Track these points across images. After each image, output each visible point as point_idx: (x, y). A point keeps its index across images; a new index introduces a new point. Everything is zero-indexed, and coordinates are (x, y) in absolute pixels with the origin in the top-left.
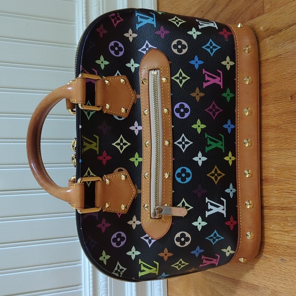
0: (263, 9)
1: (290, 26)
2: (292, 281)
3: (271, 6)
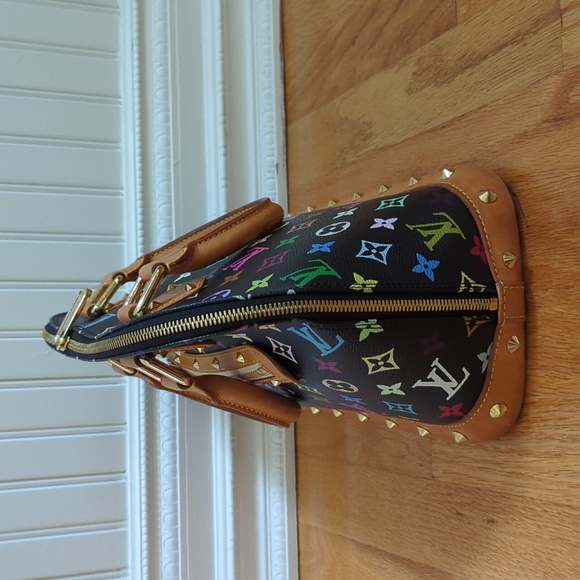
0: (456, 15)
1: (501, 47)
2: (509, 564)
3: (468, 8)
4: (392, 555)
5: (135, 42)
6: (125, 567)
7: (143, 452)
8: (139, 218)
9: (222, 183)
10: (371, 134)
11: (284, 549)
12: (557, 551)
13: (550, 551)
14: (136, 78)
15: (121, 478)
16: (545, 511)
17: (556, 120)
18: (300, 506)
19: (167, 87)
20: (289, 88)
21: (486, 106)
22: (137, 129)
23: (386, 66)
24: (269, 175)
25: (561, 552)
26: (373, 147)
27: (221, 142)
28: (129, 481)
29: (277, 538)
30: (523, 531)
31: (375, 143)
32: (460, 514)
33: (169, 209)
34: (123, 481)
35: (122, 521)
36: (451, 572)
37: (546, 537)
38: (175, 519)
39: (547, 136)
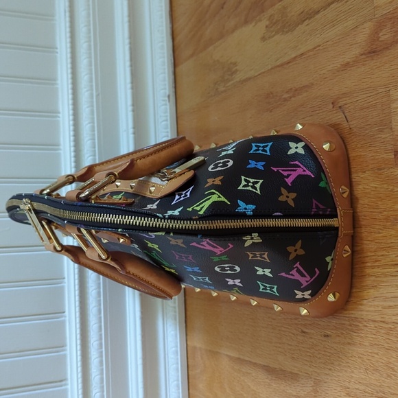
1: (330, 4)
2: (340, 365)
4: (255, 363)
5: (67, 9)
6: (66, 379)
7: (77, 298)
8: (72, 133)
9: (130, 108)
10: (237, 71)
11: (177, 363)
12: (374, 353)
13: (370, 354)
14: (68, 35)
15: (62, 317)
16: (366, 326)
17: (370, 53)
18: (188, 333)
19: (90, 41)
20: (176, 42)
21: (319, 46)
22: (70, 71)
23: (246, 22)
24: (164, 103)
25: (377, 354)
26: (238, 80)
27: (129, 80)
28: (67, 318)
29: (172, 356)
30: (350, 341)
31: (239, 77)
32: (304, 332)
33: (93, 127)
34: (63, 319)
35: (63, 346)
36: (298, 373)
37: (367, 344)
38: (101, 344)
39: (364, 65)
